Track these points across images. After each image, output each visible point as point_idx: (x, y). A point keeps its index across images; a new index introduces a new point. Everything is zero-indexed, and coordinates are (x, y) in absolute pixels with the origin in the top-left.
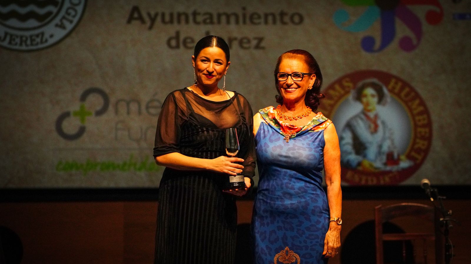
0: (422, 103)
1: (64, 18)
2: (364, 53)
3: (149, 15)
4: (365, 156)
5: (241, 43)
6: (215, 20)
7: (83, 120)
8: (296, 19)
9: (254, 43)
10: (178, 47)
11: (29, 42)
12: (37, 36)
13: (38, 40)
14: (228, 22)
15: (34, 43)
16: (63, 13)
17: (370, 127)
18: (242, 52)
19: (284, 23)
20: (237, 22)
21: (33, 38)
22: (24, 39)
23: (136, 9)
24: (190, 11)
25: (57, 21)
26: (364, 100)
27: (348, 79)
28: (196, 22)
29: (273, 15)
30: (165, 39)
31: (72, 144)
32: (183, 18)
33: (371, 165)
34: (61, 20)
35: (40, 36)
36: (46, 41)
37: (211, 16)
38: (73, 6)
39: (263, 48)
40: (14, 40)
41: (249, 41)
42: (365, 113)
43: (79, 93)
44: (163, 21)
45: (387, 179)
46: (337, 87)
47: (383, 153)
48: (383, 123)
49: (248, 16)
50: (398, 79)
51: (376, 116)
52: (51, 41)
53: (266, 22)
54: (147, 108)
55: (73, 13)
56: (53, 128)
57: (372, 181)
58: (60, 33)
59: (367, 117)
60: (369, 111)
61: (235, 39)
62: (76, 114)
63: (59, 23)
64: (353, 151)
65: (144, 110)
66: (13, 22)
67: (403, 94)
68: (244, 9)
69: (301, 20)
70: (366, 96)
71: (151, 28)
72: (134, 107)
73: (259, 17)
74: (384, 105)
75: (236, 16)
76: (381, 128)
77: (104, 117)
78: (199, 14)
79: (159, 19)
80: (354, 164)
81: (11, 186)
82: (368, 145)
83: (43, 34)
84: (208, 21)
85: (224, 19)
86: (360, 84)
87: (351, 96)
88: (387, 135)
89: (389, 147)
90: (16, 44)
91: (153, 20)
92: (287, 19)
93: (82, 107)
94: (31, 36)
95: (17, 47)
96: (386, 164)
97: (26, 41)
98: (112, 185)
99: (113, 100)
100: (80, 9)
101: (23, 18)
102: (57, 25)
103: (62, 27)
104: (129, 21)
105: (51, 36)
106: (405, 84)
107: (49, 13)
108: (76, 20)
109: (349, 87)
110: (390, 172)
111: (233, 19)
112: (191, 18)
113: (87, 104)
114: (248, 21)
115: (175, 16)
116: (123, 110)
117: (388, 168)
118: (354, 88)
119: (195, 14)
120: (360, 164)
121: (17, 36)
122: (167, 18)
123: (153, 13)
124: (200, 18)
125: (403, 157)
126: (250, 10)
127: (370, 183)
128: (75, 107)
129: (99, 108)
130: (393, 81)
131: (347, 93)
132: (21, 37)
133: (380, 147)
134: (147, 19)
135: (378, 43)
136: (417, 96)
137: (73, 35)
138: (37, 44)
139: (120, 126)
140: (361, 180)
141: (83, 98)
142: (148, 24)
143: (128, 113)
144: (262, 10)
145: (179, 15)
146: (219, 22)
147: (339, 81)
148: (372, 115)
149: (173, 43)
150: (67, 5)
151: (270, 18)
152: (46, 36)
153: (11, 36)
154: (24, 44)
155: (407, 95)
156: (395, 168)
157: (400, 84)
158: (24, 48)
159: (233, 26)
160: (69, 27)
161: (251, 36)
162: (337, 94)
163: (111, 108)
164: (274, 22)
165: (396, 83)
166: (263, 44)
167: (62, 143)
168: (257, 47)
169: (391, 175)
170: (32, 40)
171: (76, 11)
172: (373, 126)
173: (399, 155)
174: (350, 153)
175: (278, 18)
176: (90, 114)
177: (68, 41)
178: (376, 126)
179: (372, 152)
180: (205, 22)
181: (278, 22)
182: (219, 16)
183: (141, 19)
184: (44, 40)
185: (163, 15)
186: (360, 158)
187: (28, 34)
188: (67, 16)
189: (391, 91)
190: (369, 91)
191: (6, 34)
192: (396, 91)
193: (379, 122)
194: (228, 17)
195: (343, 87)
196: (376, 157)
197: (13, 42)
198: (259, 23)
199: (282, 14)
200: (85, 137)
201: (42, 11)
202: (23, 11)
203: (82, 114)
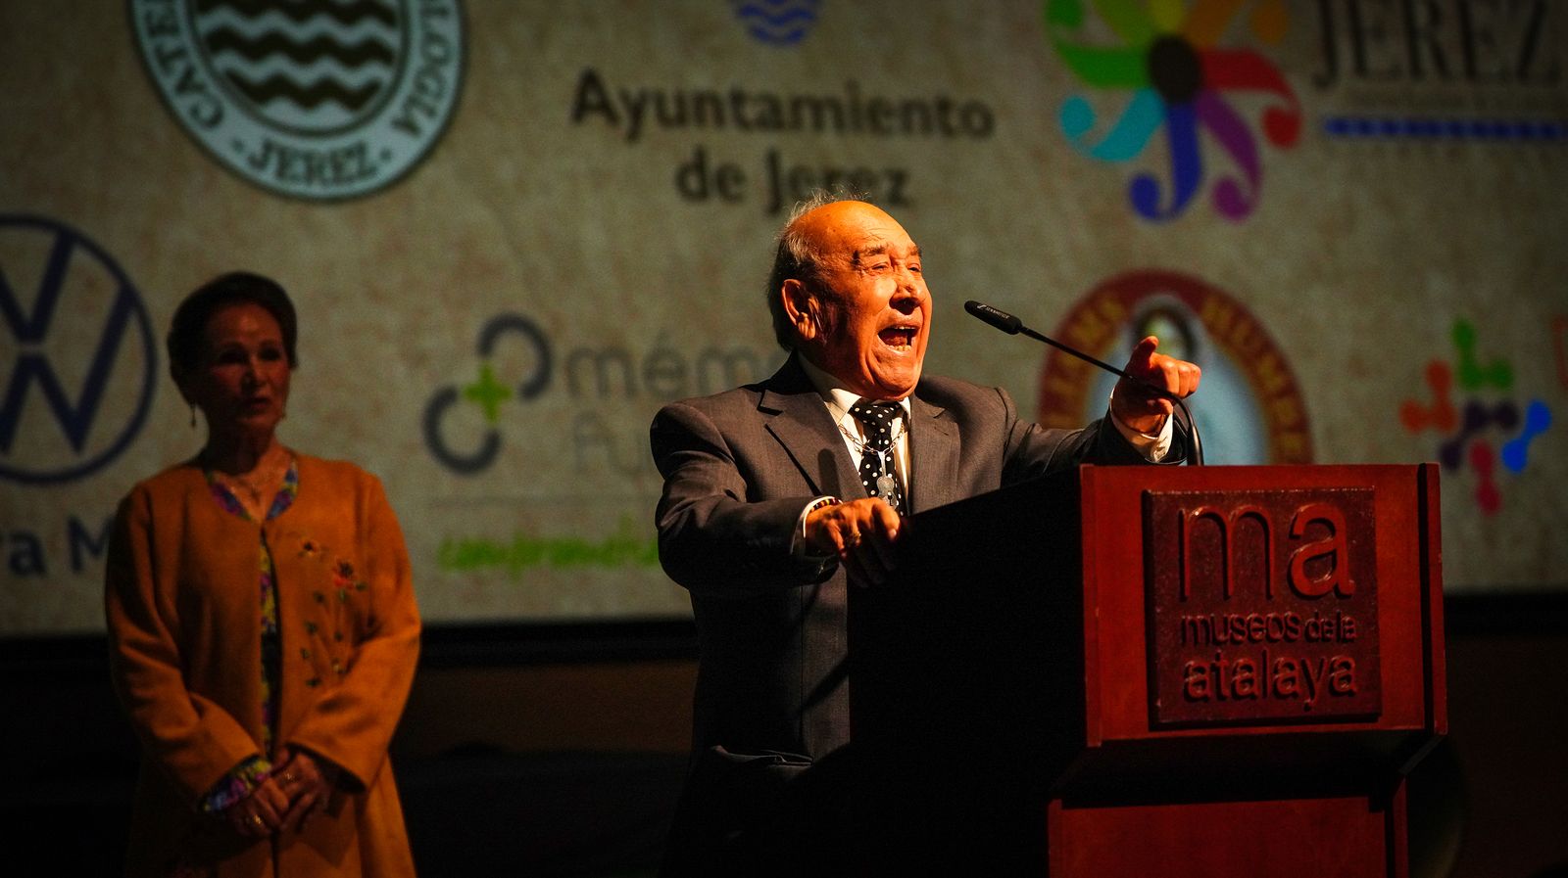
0: (1282, 366)
1: (412, 100)
2: (1136, 220)
3: (625, 96)
6: (787, 117)
7: (491, 413)
8: (977, 121)
9: (885, 185)
10: (702, 195)
11: (328, 173)
12: (350, 153)
13: (352, 166)
14: (818, 125)
15: (343, 175)
16: (407, 87)
19: (948, 132)
20: (840, 125)
21: (339, 160)
22: (315, 162)
23: (590, 81)
24: (724, 91)
25: (395, 109)
27: (1110, 294)
28: (743, 124)
29: (922, 108)
30: (669, 171)
31: (474, 487)
32: (709, 110)
34: (406, 109)
35: (357, 156)
36: (374, 169)
37: (777, 104)
38: (433, 66)
39: (907, 203)
40: (290, 165)
41: (873, 181)
43: (473, 329)
44: (664, 119)
46: (1090, 318)
49: (864, 108)
50: (1224, 299)
52: (388, 171)
53: (908, 128)
54: (651, 374)
56: (418, 436)
58: (406, 149)
61: (841, 173)
62: (473, 393)
63: (402, 117)
65: (640, 382)
66: (283, 110)
68: (852, 85)
69: (988, 123)
71: (634, 135)
72: (615, 372)
73: (891, 112)
75: (837, 108)
77: (545, 402)
78: (748, 98)
79: (651, 112)
83: (362, 149)
84: (770, 120)
85: (807, 115)
86: (1140, 307)
87: (1122, 343)
90: (296, 178)
91: (637, 113)
92: (954, 120)
93: (486, 374)
94: (333, 156)
95: (299, 188)
97: (321, 168)
98: (587, 610)
99: (561, 350)
100: (450, 73)
101: (309, 98)
102: (396, 125)
103: (407, 126)
104: (578, 116)
105: (386, 155)
106: (1240, 313)
107: (372, 88)
108: (443, 107)
109: (1114, 316)
111: (828, 117)
112: (728, 112)
113: (496, 364)
114: (864, 122)
115: (690, 106)
116: (588, 382)
118: (1127, 319)
121: (296, 154)
122: (671, 109)
123: (634, 92)
124: (751, 112)
126: (869, 90)
128: (468, 372)
129: (527, 374)
130: (1211, 301)
132: (308, 156)
134: (621, 110)
135: (1167, 195)
137: (442, 153)
138: (350, 179)
139: (587, 430)
141: (486, 343)
142: (625, 122)
143: (604, 389)
144: (895, 91)
145: (699, 102)
146: (797, 123)
147: (1092, 302)
149: (693, 182)
150: (416, 62)
151: (916, 118)
152: (373, 155)
153: (282, 153)
154: (315, 176)
155: (1247, 341)
158: (316, 189)
159: (830, 139)
160: (429, 127)
161: (876, 165)
163: (559, 379)
164: (927, 128)
165: (1218, 308)
166: (909, 190)
167: (447, 483)
168: (895, 198)
170: (338, 167)
171: (440, 80)
175: (934, 116)
176: (504, 394)
177: (429, 172)
180: (762, 123)
181: (936, 129)
182: (796, 105)
183: (605, 108)
184: (367, 166)
185: (660, 99)
187: (323, 147)
188: (420, 97)
189: (1211, 329)
191: (268, 147)
192: (1223, 329)
194: (817, 109)
195: (1103, 319)
197: (288, 173)
198: (892, 131)
199: (944, 106)
200: (503, 464)
201: (353, 79)
202: (305, 76)
203: (487, 393)
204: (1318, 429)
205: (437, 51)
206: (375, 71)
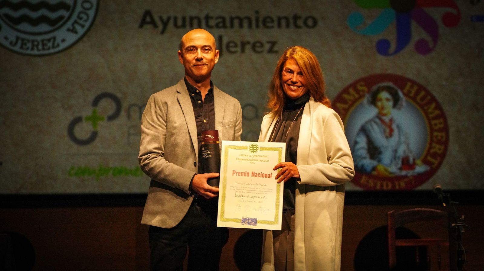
0: (439, 107)
1: (76, 22)
2: (379, 57)
3: (161, 19)
4: (380, 161)
5: (254, 47)
6: (228, 23)
7: (95, 125)
8: (310, 22)
9: (267, 46)
11: (40, 47)
12: (49, 40)
13: (50, 44)
14: (241, 26)
15: (46, 47)
16: (74, 17)
17: (385, 131)
18: (254, 56)
19: (297, 26)
20: (250, 26)
21: (45, 42)
22: (36, 43)
23: (148, 13)
24: (202, 15)
25: (69, 25)
26: (379, 104)
27: (362, 83)
29: (287, 18)
31: (84, 149)
32: (195, 22)
33: (386, 170)
34: (73, 25)
35: (52, 41)
36: (58, 45)
37: (224, 19)
38: (85, 11)
39: (276, 52)
40: (26, 44)
41: (262, 45)
42: (380, 117)
43: (91, 98)
44: (176, 25)
45: (402, 184)
46: (351, 91)
47: (399, 158)
48: (398, 127)
49: (261, 19)
50: (414, 83)
51: (391, 120)
52: (63, 46)
53: (279, 26)
55: (85, 17)
56: (66, 133)
57: (387, 186)
59: (382, 121)
60: (384, 115)
61: (248, 43)
62: (88, 119)
63: (71, 28)
64: (368, 156)
66: (25, 26)
67: (418, 98)
68: (257, 12)
69: (315, 23)
70: (381, 100)
71: (163, 32)
73: (273, 21)
74: (399, 109)
75: (249, 20)
76: (396, 132)
77: (117, 122)
78: (212, 18)
79: (171, 23)
80: (369, 168)
81: (23, 191)
82: (382, 149)
83: (54, 38)
84: (221, 25)
85: (236, 22)
86: (375, 88)
87: (365, 101)
88: (403, 139)
89: (404, 152)
90: (28, 49)
91: (165, 24)
92: (300, 22)
93: (94, 112)
94: (43, 41)
95: (28, 52)
96: (401, 169)
97: (37, 46)
98: (125, 191)
99: (125, 105)
100: (92, 13)
101: (35, 22)
102: (69, 30)
103: (74, 31)
104: (141, 26)
105: (63, 41)
106: (421, 88)
107: (61, 18)
108: (87, 24)
109: (363, 91)
110: (405, 177)
111: (245, 23)
112: (203, 22)
113: (99, 109)
114: (261, 25)
115: (188, 21)
116: (135, 115)
117: (404, 173)
118: (369, 92)
119: (207, 18)
120: (374, 169)
121: (29, 41)
122: (180, 23)
123: (165, 17)
124: (212, 22)
125: (418, 162)
126: (263, 13)
127: (385, 188)
128: (87, 112)
129: (111, 113)
130: (409, 84)
131: (362, 97)
132: (33, 41)
133: (396, 151)
134: (159, 23)
135: (393, 46)
136: (433, 99)
137: (85, 39)
138: (49, 49)
140: (375, 185)
141: (96, 102)
142: (161, 27)
144: (275, 14)
145: (192, 19)
146: (232, 26)
147: (354, 85)
148: (386, 119)
150: (79, 9)
151: (283, 22)
152: (58, 40)
153: (23, 40)
154: (35, 48)
155: (423, 99)
156: (410, 173)
157: (416, 88)
158: (35, 52)
159: (245, 29)
160: (81, 31)
161: (264, 40)
162: (352, 98)
163: (123, 113)
164: (288, 26)
165: (412, 87)
166: (276, 48)
167: (75, 148)
168: (270, 51)
169: (406, 180)
170: (44, 45)
171: (87, 15)
172: (388, 130)
173: (414, 160)
174: (365, 158)
175: (291, 21)
176: (102, 119)
177: (80, 45)
178: (391, 131)
179: (386, 157)
180: (217, 26)
181: (292, 25)
182: (232, 19)
183: (153, 23)
184: (56, 45)
185: (176, 19)
186: (375, 163)
187: (39, 38)
188: (79, 21)
189: (407, 95)
190: (384, 95)
191: (18, 38)
192: (412, 94)
193: (394, 127)
194: (241, 20)
195: (357, 91)
196: (392, 162)
197: (25, 47)
198: (272, 27)
199: (296, 18)
200: (97, 142)
201: (53, 16)
202: (35, 15)
203: (94, 119)
204: (452, 130)
205: (87, 5)
206: (62, 13)
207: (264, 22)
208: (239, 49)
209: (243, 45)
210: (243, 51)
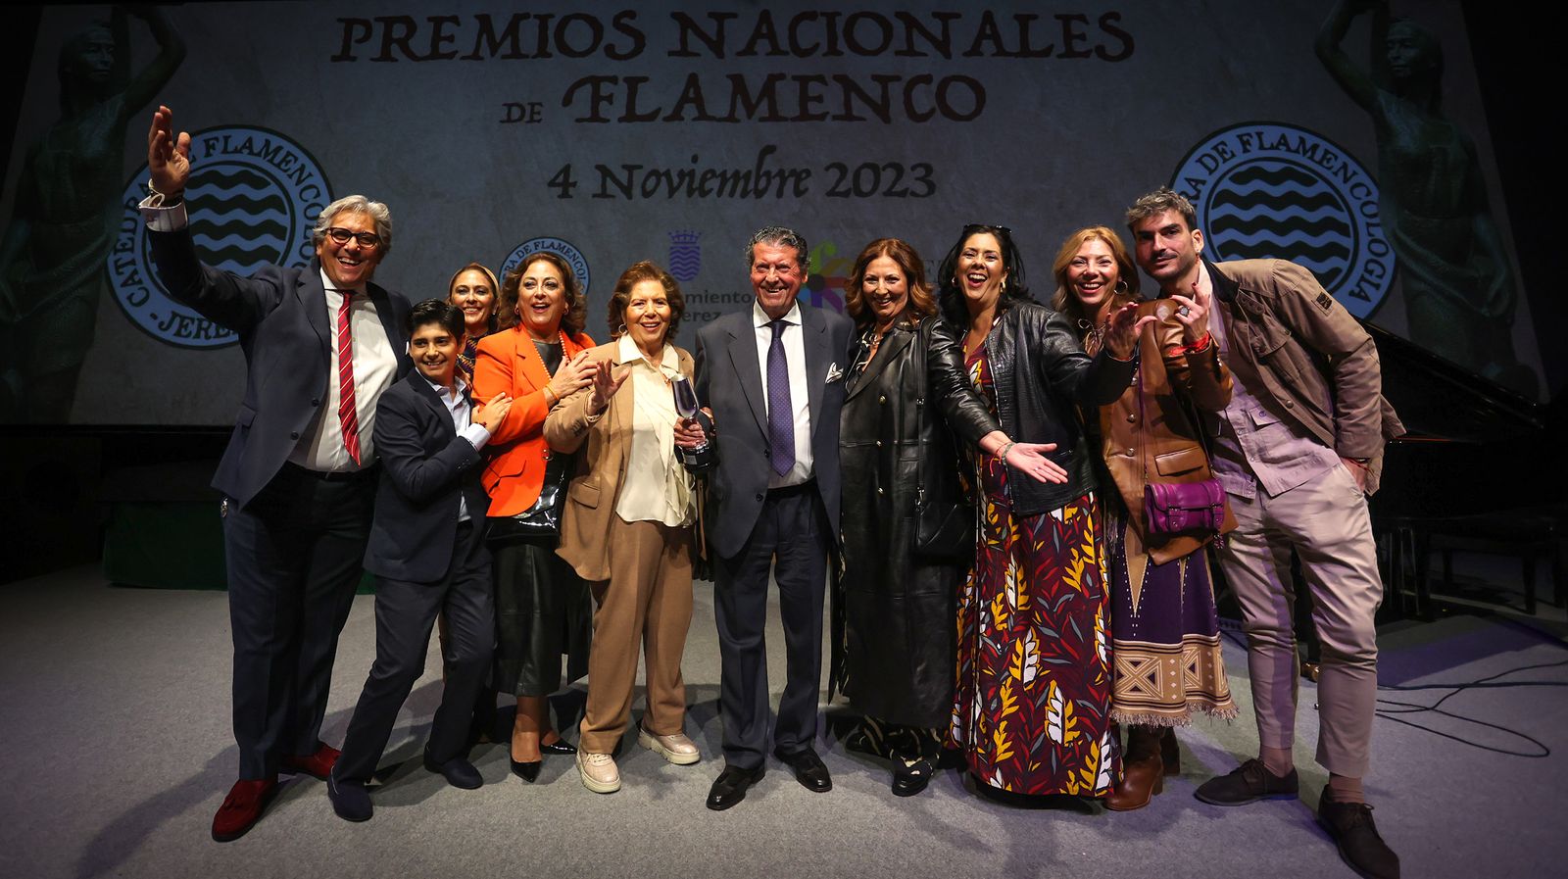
8: (746, 299)
14: (694, 301)
19: (736, 301)
20: (701, 301)
29: (729, 296)
41: (709, 316)
49: (709, 296)
53: (723, 301)
61: (699, 313)
68: (706, 291)
73: (718, 297)
75: (701, 297)
85: (691, 298)
92: (739, 298)
111: (697, 299)
114: (709, 299)
126: (711, 292)
144: (720, 292)
151: (726, 298)
159: (697, 304)
164: (729, 301)
175: (732, 298)
181: (732, 302)
182: (687, 296)
194: (694, 297)
198: (717, 301)
199: (735, 295)
207: (711, 299)
208: (692, 318)
209: (695, 315)
210: (695, 319)
